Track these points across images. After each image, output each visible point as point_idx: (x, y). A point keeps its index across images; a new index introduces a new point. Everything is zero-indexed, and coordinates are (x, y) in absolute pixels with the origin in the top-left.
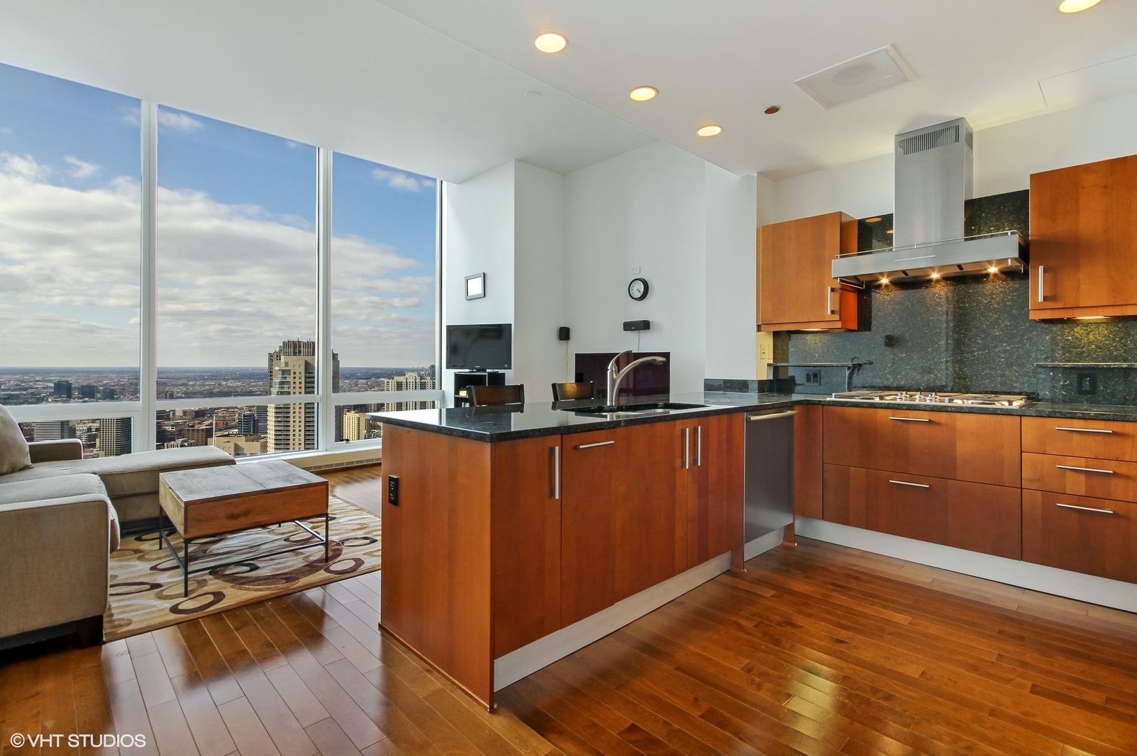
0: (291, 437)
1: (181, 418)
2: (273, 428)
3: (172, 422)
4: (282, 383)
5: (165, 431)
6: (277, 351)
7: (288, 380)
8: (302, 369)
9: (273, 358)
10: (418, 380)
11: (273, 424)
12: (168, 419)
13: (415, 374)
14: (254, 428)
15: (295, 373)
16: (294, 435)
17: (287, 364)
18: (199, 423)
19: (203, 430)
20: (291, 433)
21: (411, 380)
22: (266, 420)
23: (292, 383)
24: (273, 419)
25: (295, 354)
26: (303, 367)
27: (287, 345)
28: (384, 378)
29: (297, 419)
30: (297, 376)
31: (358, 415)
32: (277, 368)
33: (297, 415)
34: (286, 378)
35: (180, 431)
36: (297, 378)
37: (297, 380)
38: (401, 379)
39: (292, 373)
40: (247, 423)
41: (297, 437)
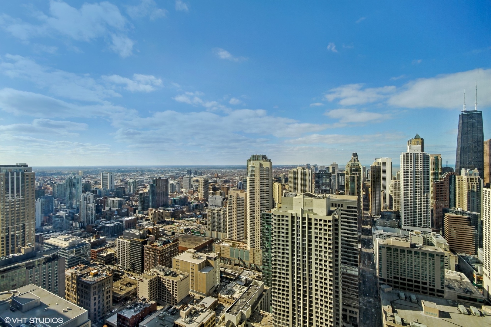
0: (255, 192)
1: (220, 183)
2: (249, 188)
3: (218, 184)
4: (252, 171)
5: (216, 187)
6: (250, 159)
7: (254, 170)
8: (259, 166)
9: (249, 161)
10: (302, 170)
12: (217, 183)
13: (301, 168)
14: (242, 187)
17: (253, 164)
18: (225, 185)
19: (226, 187)
20: (255, 190)
21: (300, 170)
22: (246, 185)
24: (249, 185)
25: (256, 160)
26: (259, 165)
27: (253, 156)
28: (288, 169)
29: (257, 185)
30: (257, 168)
31: (278, 184)
32: (250, 165)
33: (257, 183)
35: (220, 187)
36: (257, 169)
37: (257, 170)
38: (295, 170)
39: (255, 167)
40: (240, 185)
41: (257, 192)
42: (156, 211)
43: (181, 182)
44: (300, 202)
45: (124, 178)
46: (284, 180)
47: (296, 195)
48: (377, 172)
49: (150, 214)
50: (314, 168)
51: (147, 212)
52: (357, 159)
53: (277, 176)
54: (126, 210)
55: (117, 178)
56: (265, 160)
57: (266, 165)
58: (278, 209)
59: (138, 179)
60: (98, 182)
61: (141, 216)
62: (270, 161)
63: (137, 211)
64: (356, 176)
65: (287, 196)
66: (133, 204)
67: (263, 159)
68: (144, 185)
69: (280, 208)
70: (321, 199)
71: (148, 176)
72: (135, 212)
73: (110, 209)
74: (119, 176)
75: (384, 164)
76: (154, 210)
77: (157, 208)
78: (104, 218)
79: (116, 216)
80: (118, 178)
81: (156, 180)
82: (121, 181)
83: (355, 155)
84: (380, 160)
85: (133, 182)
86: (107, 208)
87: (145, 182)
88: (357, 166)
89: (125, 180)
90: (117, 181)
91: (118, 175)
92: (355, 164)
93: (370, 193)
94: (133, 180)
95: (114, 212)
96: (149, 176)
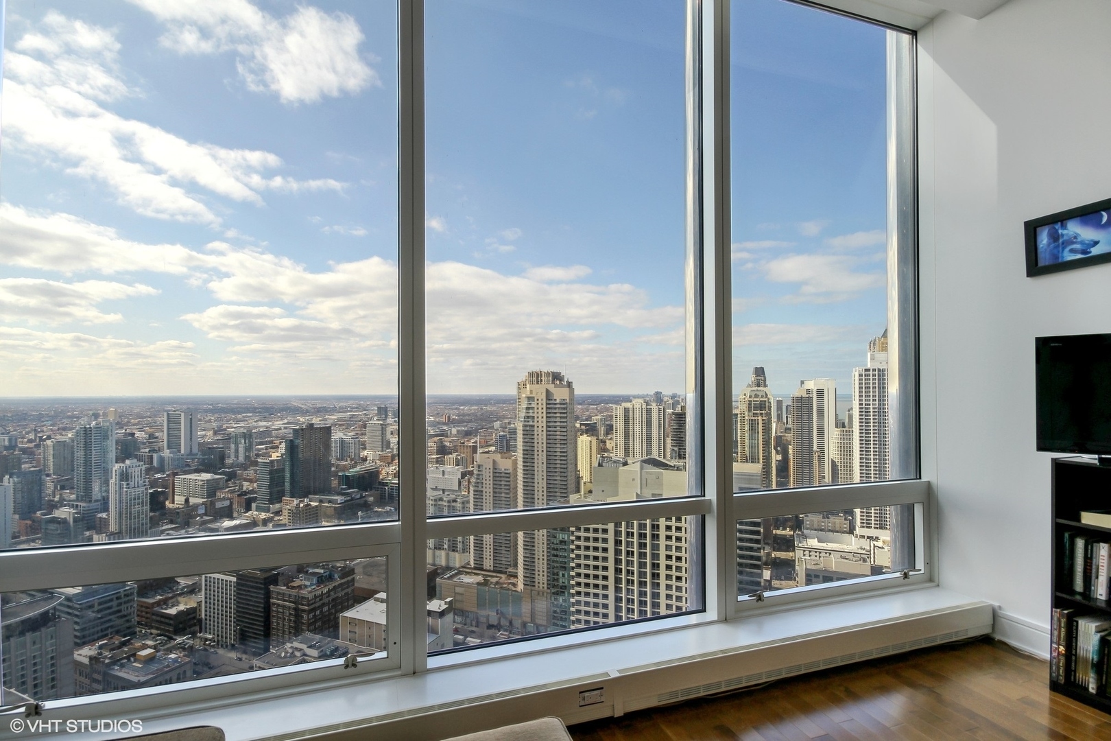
0: (536, 457)
1: (455, 436)
2: (521, 448)
3: (450, 439)
4: (528, 408)
5: (445, 446)
6: (524, 380)
7: (533, 406)
8: (544, 396)
9: (521, 387)
10: (644, 406)
11: (521, 444)
12: (447, 437)
13: (641, 401)
14: (507, 447)
15: (538, 400)
16: (538, 455)
17: (531, 392)
18: (467, 441)
19: (470, 446)
20: (536, 453)
21: (638, 406)
22: (516, 441)
23: (536, 409)
24: (522, 440)
25: (537, 383)
26: (544, 394)
27: (531, 374)
28: (612, 403)
29: (540, 441)
30: (540, 402)
31: (589, 438)
32: (524, 396)
33: (540, 437)
34: (530, 404)
35: (455, 446)
36: (540, 404)
37: (540, 406)
38: (628, 405)
39: (536, 400)
40: (501, 442)
41: (540, 457)
42: (302, 505)
43: (362, 434)
44: (633, 480)
45: (221, 426)
46: (602, 428)
47: (625, 464)
48: (805, 410)
49: (285, 513)
50: (671, 401)
51: (277, 506)
52: (765, 381)
53: (587, 420)
54: (227, 503)
55: (203, 426)
56: (558, 382)
57: (560, 394)
58: (585, 494)
59: (257, 427)
60: (157, 434)
61: (263, 516)
62: (569, 385)
63: (254, 505)
64: (760, 418)
65: (604, 464)
66: (245, 489)
67: (553, 380)
68: (271, 442)
69: (590, 492)
70: (681, 470)
71: (282, 419)
72: (248, 508)
73: (187, 501)
74: (210, 421)
75: (820, 392)
76: (296, 502)
77: (304, 497)
78: (171, 522)
79: (202, 518)
80: (208, 425)
81: (302, 430)
82: (215, 433)
83: (760, 372)
84: (811, 385)
85: (244, 436)
86: (179, 500)
87: (274, 435)
88: (762, 397)
89: (225, 430)
90: (204, 433)
91: (207, 419)
92: (758, 393)
93: (791, 457)
94: (245, 431)
95: (196, 507)
96: (286, 421)
